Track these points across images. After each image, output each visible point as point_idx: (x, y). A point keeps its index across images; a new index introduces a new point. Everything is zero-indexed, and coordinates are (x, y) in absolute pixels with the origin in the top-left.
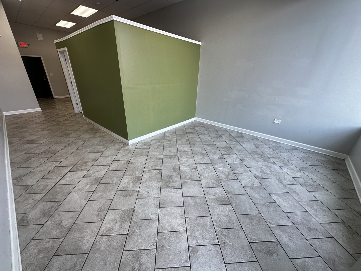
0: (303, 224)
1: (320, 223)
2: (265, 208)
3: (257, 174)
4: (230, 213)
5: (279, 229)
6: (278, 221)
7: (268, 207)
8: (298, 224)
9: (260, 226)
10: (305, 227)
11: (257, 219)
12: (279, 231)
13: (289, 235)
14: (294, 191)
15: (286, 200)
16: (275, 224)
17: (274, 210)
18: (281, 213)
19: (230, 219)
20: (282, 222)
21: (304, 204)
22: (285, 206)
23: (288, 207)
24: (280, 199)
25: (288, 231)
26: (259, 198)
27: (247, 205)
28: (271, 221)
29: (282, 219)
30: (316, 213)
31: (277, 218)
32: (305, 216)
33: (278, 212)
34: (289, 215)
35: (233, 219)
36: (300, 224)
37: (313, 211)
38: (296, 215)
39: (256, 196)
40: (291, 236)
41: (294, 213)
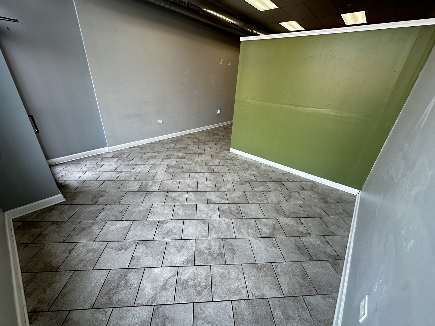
0: (90, 228)
1: (78, 243)
2: (121, 209)
3: (168, 224)
4: (130, 189)
5: (100, 209)
6: (105, 212)
7: (121, 212)
8: (92, 224)
9: (111, 200)
10: (86, 227)
11: (117, 200)
12: (99, 208)
13: (92, 213)
14: (122, 249)
15: (118, 231)
16: (105, 208)
17: (115, 214)
18: (109, 218)
19: (126, 188)
20: (103, 213)
21: (101, 245)
22: (112, 225)
23: (110, 227)
24: (122, 226)
25: (94, 214)
26: (133, 210)
27: (131, 200)
28: (109, 207)
29: (104, 215)
30: (86, 249)
31: (108, 213)
32: (93, 235)
33: (111, 216)
34: (103, 222)
35: (126, 189)
36: (91, 225)
37: (90, 248)
38: (99, 229)
39: (137, 209)
40: (91, 213)
41: (102, 227)
